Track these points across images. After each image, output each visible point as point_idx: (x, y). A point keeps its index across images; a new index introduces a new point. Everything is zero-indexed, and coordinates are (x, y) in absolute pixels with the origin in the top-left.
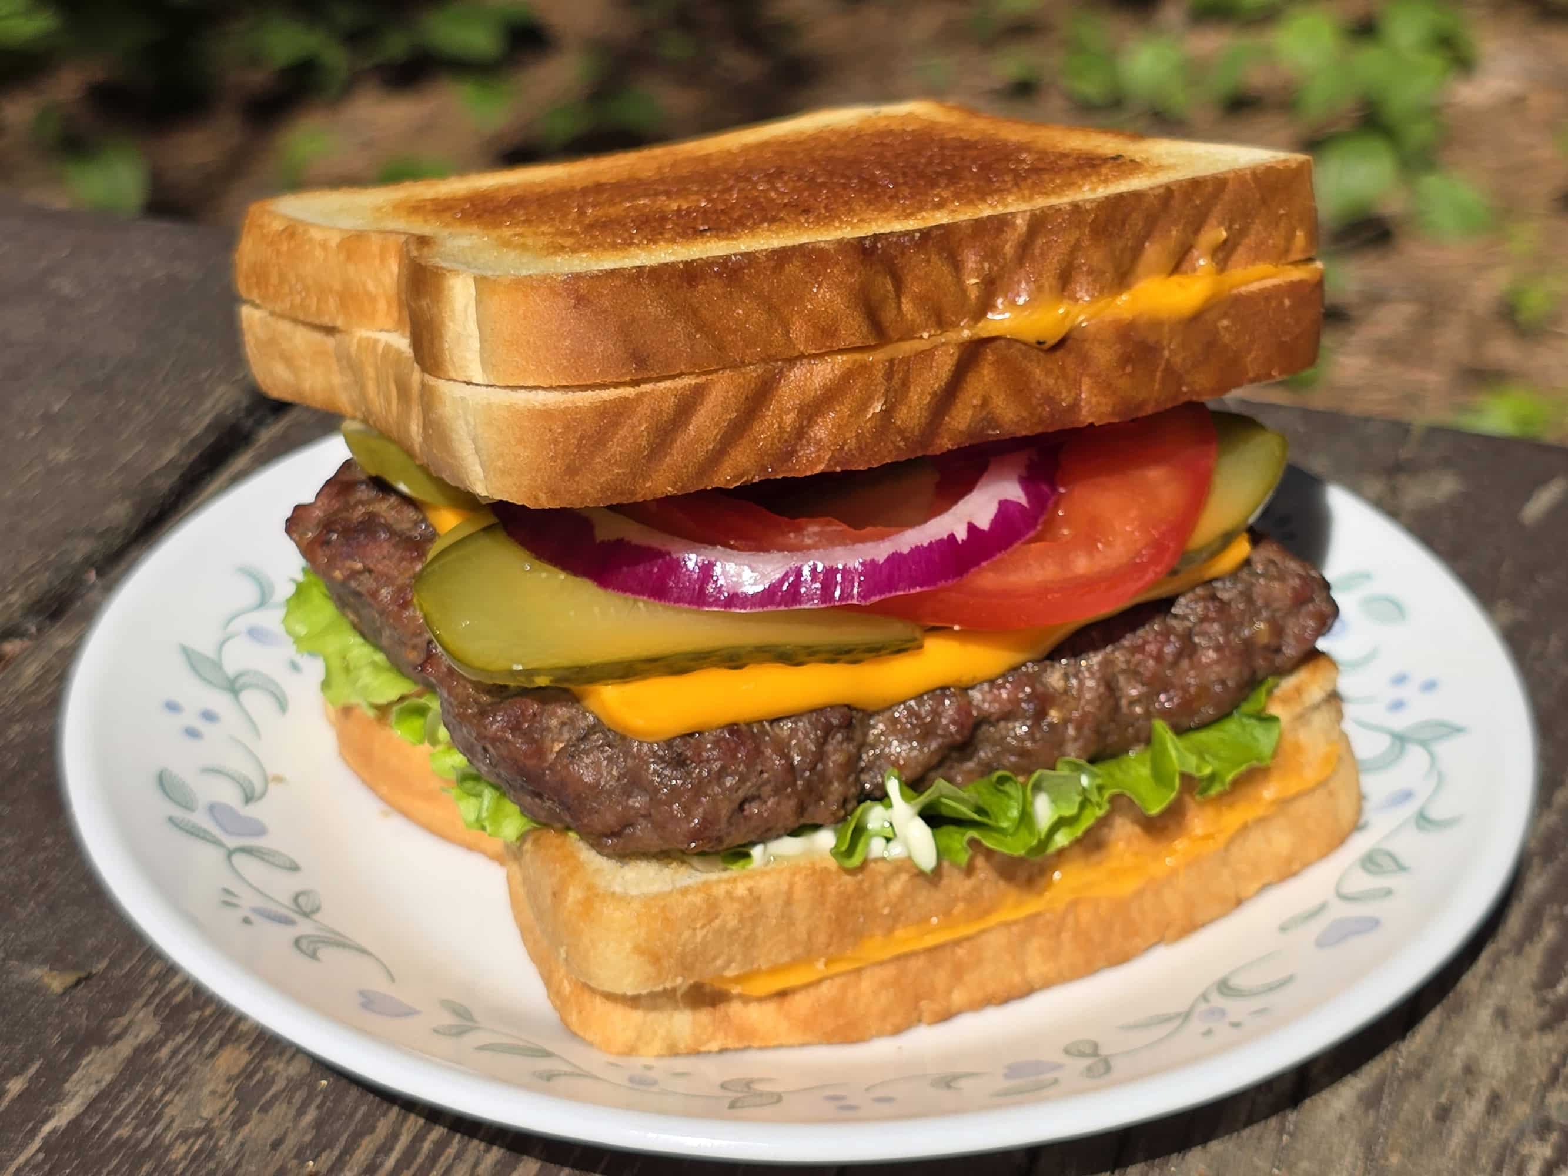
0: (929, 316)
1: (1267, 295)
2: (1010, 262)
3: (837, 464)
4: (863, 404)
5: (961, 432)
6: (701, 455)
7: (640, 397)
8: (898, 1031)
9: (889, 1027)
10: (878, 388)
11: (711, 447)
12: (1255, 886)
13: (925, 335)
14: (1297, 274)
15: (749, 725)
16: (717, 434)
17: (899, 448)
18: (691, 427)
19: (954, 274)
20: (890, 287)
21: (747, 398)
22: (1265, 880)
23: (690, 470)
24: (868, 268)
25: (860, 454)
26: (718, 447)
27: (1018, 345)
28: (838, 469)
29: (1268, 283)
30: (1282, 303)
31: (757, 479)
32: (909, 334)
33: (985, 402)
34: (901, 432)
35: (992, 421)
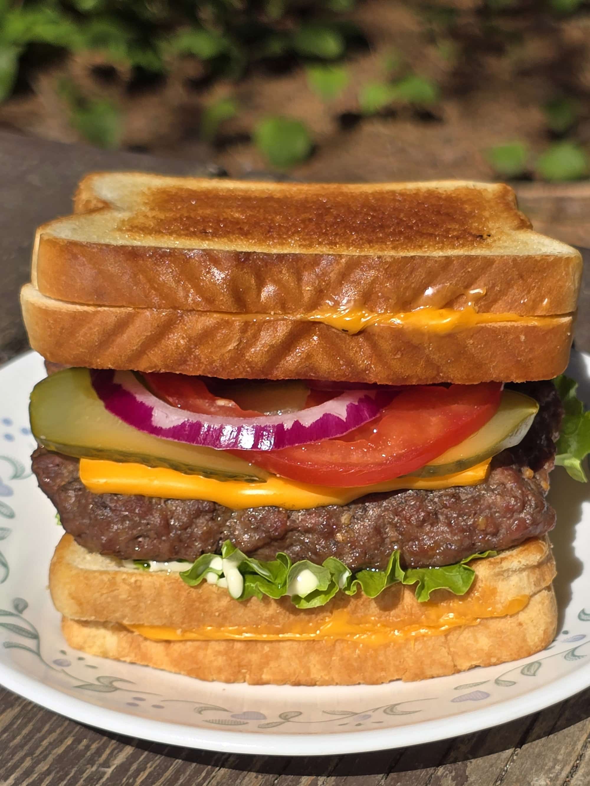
0: (277, 303)
1: (506, 331)
2: (334, 282)
3: (209, 373)
4: (224, 343)
5: (290, 371)
6: (129, 352)
7: (95, 313)
8: (228, 681)
9: (223, 678)
10: (235, 336)
11: (135, 348)
12: (467, 665)
13: (272, 313)
14: (534, 322)
15: (151, 498)
16: (139, 342)
17: (247, 372)
18: (125, 335)
19: (296, 283)
20: (253, 282)
21: (158, 326)
22: (474, 663)
23: (123, 358)
24: (240, 269)
25: (223, 370)
26: (139, 349)
27: (334, 330)
28: (209, 376)
29: (509, 324)
30: (518, 337)
31: (163, 371)
32: (264, 310)
33: (309, 356)
34: (248, 362)
35: (312, 369)
